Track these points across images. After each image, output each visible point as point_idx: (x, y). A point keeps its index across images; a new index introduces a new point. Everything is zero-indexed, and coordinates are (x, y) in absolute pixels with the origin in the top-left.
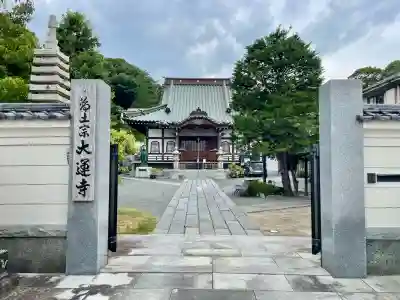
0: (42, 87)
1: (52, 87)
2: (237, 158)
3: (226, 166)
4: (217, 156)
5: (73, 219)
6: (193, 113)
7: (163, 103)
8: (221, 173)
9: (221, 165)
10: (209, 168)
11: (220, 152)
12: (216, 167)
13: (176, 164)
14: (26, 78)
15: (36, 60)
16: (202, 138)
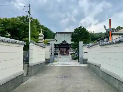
0: (40, 40)
1: (42, 40)
2: (74, 53)
3: (71, 55)
4: (69, 52)
5: (50, 57)
6: (63, 41)
7: (55, 39)
8: (70, 56)
9: (70, 54)
10: (67, 55)
11: (70, 51)
12: (69, 55)
13: (59, 54)
14: (38, 39)
15: (39, 36)
16: (65, 48)
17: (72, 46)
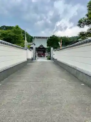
6: (40, 46)
8: (46, 58)
9: (46, 56)
11: (46, 54)
13: (37, 56)
16: (42, 51)
17: (47, 50)
